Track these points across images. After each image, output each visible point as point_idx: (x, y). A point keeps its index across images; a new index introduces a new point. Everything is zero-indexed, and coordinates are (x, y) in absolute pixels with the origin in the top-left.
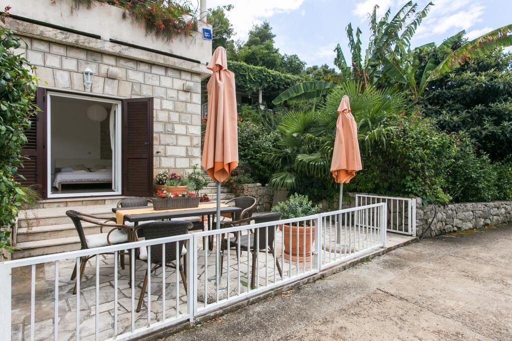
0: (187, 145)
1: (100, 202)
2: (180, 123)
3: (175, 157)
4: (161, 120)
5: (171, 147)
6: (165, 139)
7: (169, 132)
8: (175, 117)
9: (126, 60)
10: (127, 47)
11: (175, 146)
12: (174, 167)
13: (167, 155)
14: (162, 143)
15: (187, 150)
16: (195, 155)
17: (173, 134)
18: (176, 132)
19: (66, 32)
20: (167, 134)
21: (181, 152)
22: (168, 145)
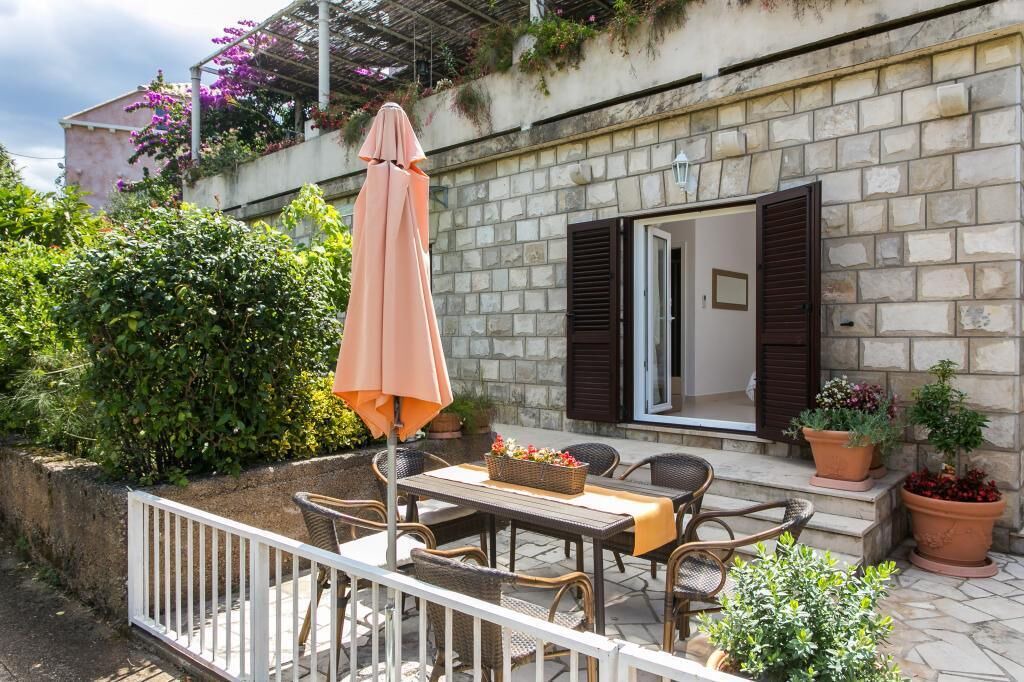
0: (956, 294)
1: (712, 442)
2: (928, 225)
3: (911, 338)
4: (861, 229)
5: (896, 307)
6: (874, 285)
7: (888, 263)
8: (908, 212)
9: (769, 97)
10: (755, 69)
11: (908, 301)
12: (904, 366)
13: (884, 329)
14: (866, 296)
15: (957, 312)
16: (988, 328)
17: (901, 263)
18: (913, 258)
19: (644, 99)
20: (881, 268)
21: (936, 319)
22: (886, 301)
